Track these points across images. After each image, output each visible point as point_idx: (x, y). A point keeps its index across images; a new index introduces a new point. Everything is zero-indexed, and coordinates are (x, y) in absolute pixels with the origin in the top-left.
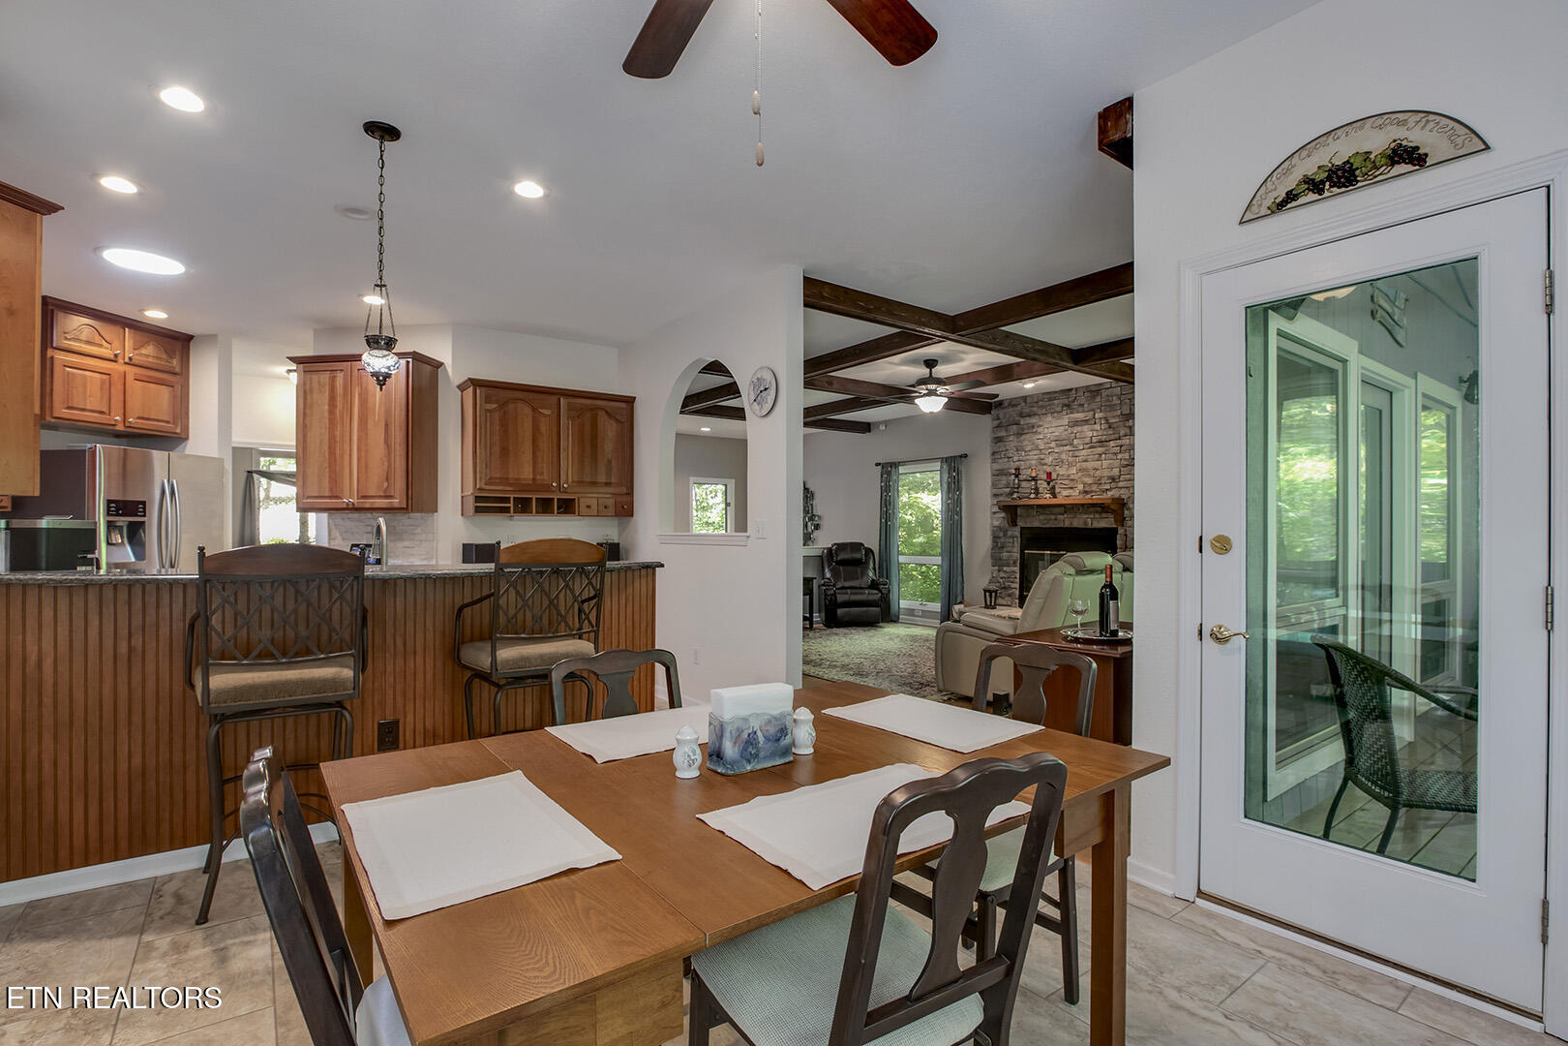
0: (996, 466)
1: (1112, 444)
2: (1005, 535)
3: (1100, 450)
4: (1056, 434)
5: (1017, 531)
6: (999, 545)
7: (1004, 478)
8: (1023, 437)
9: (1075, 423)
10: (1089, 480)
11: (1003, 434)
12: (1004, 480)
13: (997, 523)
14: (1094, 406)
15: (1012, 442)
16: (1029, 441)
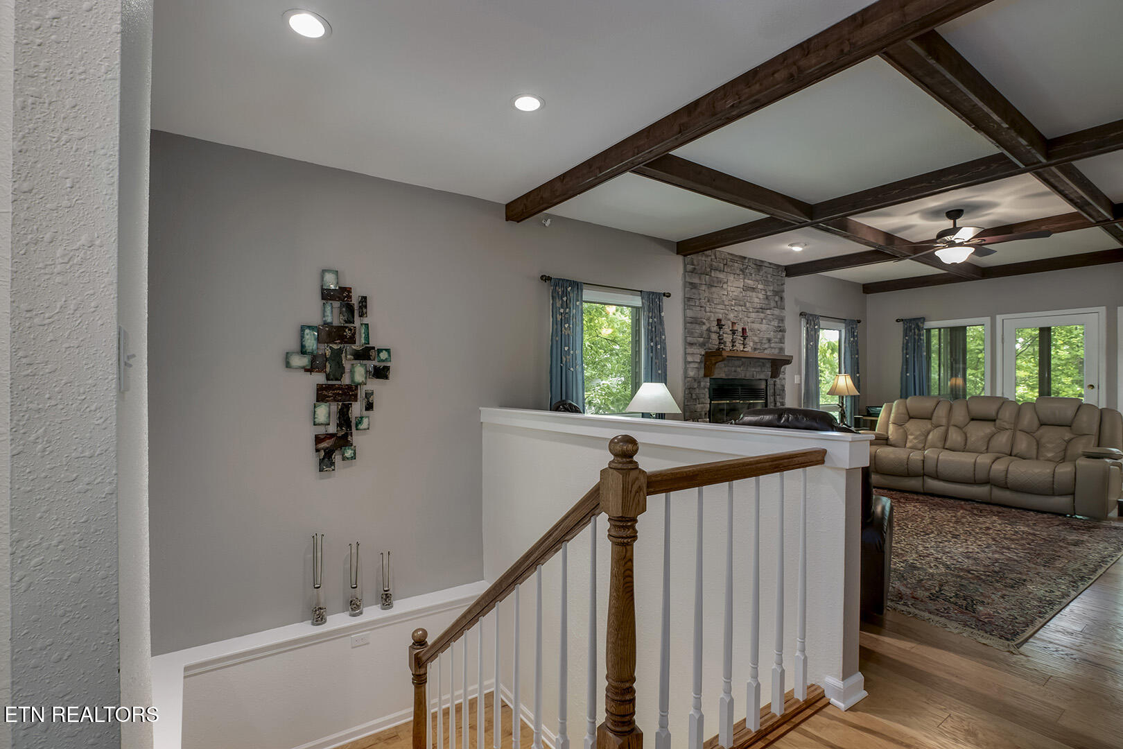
0: (690, 313)
1: (768, 312)
2: (699, 386)
3: (762, 315)
4: (735, 294)
5: (706, 383)
6: (694, 397)
7: (697, 327)
8: (714, 289)
9: (747, 288)
10: (756, 339)
11: (696, 281)
12: (698, 329)
13: (691, 373)
14: (758, 277)
15: (704, 292)
16: (718, 295)
